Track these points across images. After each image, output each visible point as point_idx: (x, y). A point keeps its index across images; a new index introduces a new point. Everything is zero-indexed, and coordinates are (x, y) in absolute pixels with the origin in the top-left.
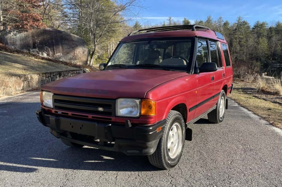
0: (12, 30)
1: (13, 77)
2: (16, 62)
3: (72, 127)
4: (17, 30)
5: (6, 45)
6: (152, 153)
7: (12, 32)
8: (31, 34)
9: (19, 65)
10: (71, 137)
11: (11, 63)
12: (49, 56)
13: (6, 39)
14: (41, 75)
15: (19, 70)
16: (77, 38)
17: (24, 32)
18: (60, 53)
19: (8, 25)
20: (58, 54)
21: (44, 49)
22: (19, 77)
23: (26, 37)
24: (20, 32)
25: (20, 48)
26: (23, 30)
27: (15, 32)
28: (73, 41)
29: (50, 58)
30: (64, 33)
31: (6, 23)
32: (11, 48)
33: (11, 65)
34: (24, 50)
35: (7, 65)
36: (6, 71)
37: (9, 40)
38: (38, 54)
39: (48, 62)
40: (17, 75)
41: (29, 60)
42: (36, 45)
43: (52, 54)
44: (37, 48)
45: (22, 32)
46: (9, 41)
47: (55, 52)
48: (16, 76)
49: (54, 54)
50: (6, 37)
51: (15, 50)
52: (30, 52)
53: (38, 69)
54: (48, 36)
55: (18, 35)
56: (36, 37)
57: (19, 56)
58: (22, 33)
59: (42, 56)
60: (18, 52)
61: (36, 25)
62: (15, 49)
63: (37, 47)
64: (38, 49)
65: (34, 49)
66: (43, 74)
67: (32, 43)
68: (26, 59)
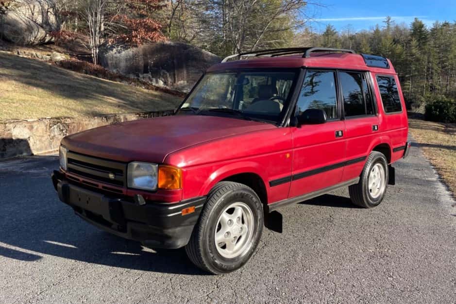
0: (115, 45)
1: (96, 118)
2: (111, 94)
3: (80, 199)
4: (122, 45)
5: (105, 67)
6: (179, 246)
7: (115, 48)
8: (143, 50)
9: (113, 99)
10: (85, 214)
11: (102, 96)
12: (167, 85)
13: (106, 59)
14: (141, 115)
15: (110, 107)
16: (212, 57)
17: (132, 47)
18: (184, 80)
19: (110, 37)
20: (181, 83)
21: (160, 75)
22: (106, 117)
23: (135, 56)
24: (126, 48)
25: (125, 73)
26: (130, 45)
27: (119, 48)
28: (205, 61)
29: (168, 88)
30: (192, 49)
31: (108, 34)
32: (113, 72)
33: (102, 99)
34: (131, 75)
35: (94, 98)
36: (89, 109)
37: (110, 60)
38: (150, 82)
39: (163, 94)
40: (103, 115)
41: (133, 91)
42: (149, 67)
43: (171, 82)
44: (150, 73)
45: (130, 48)
46: (109, 62)
47: (176, 79)
48: (100, 116)
49: (175, 82)
50: (105, 55)
51: (118, 75)
52: (139, 78)
53: (140, 106)
54: (168, 54)
55: (123, 53)
56: (148, 56)
57: (121, 85)
58: (129, 50)
59: (157, 85)
60: (121, 78)
61: (149, 37)
62: (117, 73)
63: (149, 71)
64: (152, 75)
65: (145, 74)
66: (145, 113)
67: (143, 65)
68: (130, 90)
